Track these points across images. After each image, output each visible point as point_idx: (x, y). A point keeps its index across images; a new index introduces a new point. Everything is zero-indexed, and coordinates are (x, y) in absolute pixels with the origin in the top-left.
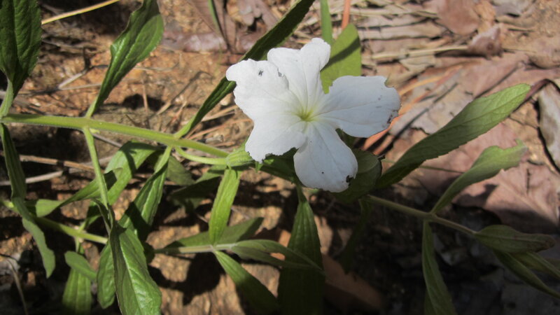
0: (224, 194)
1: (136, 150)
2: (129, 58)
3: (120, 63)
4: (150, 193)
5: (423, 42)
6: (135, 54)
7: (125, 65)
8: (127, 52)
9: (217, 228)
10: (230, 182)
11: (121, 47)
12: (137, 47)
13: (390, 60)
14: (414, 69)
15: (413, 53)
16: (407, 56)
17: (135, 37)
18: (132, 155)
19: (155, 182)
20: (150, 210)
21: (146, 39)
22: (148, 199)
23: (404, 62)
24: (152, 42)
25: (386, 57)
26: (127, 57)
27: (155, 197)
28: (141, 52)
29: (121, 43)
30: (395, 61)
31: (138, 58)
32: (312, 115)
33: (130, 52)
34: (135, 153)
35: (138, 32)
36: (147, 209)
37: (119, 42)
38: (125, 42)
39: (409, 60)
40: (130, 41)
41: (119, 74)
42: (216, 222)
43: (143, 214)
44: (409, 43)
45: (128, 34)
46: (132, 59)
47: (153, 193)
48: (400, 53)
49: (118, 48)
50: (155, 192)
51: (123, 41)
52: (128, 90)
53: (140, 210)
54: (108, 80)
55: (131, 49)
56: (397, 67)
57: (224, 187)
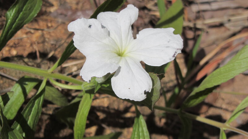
0: (83, 109)
1: (27, 83)
2: (19, 21)
3: (12, 24)
4: (33, 109)
5: (240, 11)
6: (23, 19)
7: (15, 26)
8: (17, 17)
9: (79, 132)
10: (86, 101)
11: (12, 15)
12: (24, 14)
13: (217, 24)
14: (233, 29)
15: (233, 18)
16: (229, 21)
17: (22, 8)
18: (25, 86)
19: (36, 102)
20: (34, 120)
21: (30, 9)
22: (32, 113)
23: (227, 25)
24: (34, 11)
25: (214, 22)
26: (17, 20)
27: (37, 111)
28: (27, 17)
29: (12, 11)
30: (221, 25)
31: (25, 21)
32: (125, 53)
33: (19, 17)
34: (27, 84)
35: (24, 4)
36: (32, 119)
37: (11, 11)
38: (15, 11)
39: (231, 24)
40: (19, 10)
41: (12, 31)
42: (78, 128)
43: (29, 122)
44: (230, 12)
45: (17, 6)
46: (20, 22)
47: (35, 108)
48: (224, 19)
49: (11, 15)
50: (37, 108)
51: (14, 10)
52: (31, 48)
53: (27, 120)
54: (4, 34)
55: (20, 16)
56: (222, 29)
57: (83, 104)
